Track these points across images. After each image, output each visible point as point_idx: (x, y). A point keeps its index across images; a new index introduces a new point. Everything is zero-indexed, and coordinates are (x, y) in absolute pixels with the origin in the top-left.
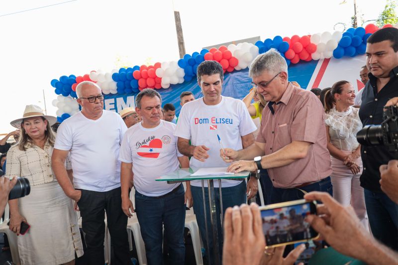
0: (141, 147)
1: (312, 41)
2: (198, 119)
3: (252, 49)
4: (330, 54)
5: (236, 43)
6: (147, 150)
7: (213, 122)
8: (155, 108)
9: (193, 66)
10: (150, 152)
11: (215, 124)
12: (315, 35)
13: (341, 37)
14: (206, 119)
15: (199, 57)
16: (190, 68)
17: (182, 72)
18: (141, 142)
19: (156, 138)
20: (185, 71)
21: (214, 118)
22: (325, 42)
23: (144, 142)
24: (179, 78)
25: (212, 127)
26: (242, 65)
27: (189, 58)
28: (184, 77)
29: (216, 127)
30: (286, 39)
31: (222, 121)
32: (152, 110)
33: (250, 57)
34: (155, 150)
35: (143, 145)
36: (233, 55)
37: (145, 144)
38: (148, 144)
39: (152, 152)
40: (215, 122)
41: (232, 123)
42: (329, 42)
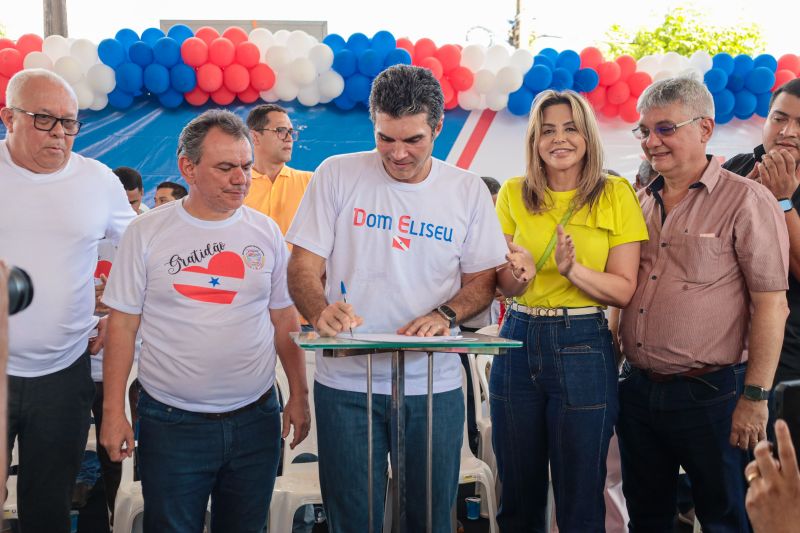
0: (185, 270)
1: (464, 63)
2: (362, 211)
3: (315, 51)
4: (502, 102)
5: (274, 26)
6: (202, 281)
7: (404, 227)
8: (240, 168)
9: (144, 68)
10: (211, 286)
11: (407, 236)
12: (472, 49)
13: (529, 64)
14: (385, 218)
15: (165, 43)
16: (135, 71)
17: (107, 79)
18: (184, 257)
19: (226, 249)
20: (118, 78)
21: (409, 217)
22: (494, 69)
23: (194, 258)
24: (96, 93)
25: (399, 241)
26: (284, 90)
27: (131, 43)
28: (110, 95)
29: (407, 242)
30: (404, 42)
31: (426, 232)
32: (232, 171)
33: (310, 73)
34: (226, 283)
35: (191, 264)
36: (263, 60)
37: (197, 264)
38: (205, 263)
39: (217, 287)
40: (408, 228)
41: (450, 240)
42: (504, 72)
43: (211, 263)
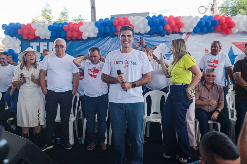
1: (181, 21)
2: (116, 61)
3: (143, 21)
4: (191, 30)
5: (134, 15)
6: (92, 73)
9: (104, 27)
12: (183, 17)
13: (199, 20)
14: (121, 62)
16: (102, 28)
17: (97, 30)
19: (96, 68)
20: (99, 30)
22: (189, 22)
23: (91, 69)
24: (95, 34)
25: (125, 66)
26: (136, 31)
28: (98, 34)
29: (127, 66)
30: (165, 17)
33: (142, 26)
36: (131, 23)
39: (94, 75)
40: (127, 63)
41: (137, 65)
42: (192, 22)
43: (94, 70)
